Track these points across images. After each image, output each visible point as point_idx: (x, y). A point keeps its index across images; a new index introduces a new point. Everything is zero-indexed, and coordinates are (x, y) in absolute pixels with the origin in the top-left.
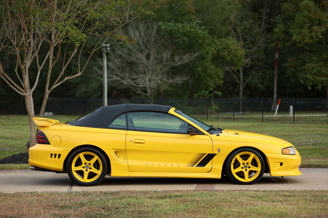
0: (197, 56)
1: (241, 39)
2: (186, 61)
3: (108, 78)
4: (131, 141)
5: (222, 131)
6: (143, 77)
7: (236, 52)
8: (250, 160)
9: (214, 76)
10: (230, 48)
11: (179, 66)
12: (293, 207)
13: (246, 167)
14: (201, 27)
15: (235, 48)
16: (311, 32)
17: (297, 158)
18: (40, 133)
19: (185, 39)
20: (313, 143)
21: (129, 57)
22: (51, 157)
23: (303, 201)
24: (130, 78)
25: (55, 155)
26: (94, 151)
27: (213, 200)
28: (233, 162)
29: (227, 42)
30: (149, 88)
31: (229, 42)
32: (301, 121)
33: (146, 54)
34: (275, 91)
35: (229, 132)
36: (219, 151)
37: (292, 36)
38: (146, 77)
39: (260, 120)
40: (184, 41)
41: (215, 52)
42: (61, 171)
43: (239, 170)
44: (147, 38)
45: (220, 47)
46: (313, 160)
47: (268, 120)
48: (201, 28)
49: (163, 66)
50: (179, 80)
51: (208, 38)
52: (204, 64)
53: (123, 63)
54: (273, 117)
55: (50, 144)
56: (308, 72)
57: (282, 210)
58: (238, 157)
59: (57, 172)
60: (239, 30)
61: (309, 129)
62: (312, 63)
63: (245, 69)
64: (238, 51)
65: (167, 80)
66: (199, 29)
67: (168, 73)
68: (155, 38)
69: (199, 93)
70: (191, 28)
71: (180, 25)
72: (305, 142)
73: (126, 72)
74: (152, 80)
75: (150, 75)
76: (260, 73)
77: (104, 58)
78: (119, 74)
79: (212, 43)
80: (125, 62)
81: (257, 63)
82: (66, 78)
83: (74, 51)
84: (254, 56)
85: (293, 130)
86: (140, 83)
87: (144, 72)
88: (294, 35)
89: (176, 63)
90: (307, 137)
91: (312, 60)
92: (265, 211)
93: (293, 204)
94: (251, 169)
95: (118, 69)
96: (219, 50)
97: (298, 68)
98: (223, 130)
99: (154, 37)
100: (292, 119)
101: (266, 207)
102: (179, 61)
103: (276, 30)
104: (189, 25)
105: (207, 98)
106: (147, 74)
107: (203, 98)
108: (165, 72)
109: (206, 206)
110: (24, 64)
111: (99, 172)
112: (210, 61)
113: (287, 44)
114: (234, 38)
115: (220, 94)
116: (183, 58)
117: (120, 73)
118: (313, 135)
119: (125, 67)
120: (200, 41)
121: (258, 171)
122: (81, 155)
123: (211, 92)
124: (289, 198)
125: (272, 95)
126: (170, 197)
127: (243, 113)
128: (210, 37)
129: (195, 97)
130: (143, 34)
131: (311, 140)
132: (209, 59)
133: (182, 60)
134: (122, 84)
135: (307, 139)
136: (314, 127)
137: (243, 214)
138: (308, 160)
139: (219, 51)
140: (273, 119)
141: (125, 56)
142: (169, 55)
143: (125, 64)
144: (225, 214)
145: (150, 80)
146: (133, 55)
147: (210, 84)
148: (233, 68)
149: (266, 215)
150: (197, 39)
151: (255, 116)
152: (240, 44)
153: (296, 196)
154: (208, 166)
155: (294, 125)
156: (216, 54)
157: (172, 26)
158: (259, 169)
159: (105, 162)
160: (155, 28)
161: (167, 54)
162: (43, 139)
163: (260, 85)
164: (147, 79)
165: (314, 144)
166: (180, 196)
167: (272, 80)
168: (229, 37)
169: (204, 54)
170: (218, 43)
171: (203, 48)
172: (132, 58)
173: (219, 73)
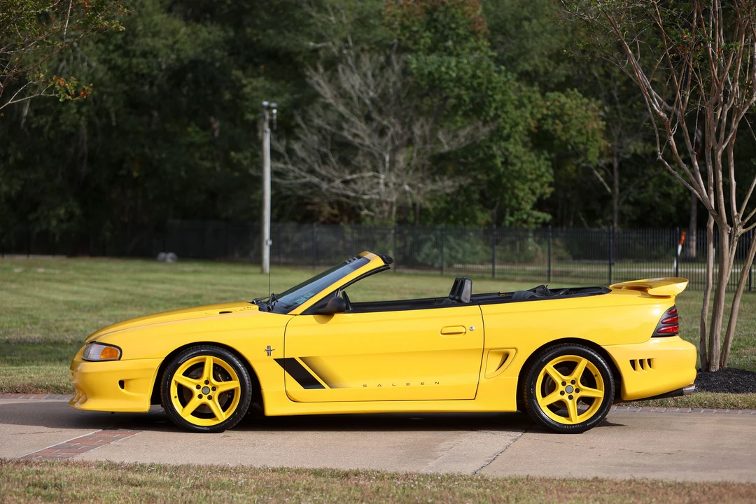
0: (491, 132)
6: (369, 177)
7: (583, 123)
9: (530, 177)
10: (569, 115)
15: (580, 116)
19: (463, 92)
21: (336, 132)
29: (564, 100)
31: (568, 100)
33: (375, 125)
38: (378, 177)
40: (460, 98)
41: (533, 124)
45: (545, 112)
48: (498, 69)
49: (414, 154)
50: (447, 185)
52: (507, 150)
53: (325, 145)
64: (587, 121)
65: (422, 186)
66: (495, 72)
68: (396, 88)
70: (476, 68)
71: (452, 61)
73: (331, 164)
75: (386, 173)
77: (265, 135)
78: (317, 169)
79: (525, 101)
80: (329, 143)
89: (442, 147)
96: (545, 118)
102: (448, 143)
104: (472, 62)
106: (381, 169)
112: (521, 144)
114: (579, 91)
115: (546, 217)
116: (457, 136)
117: (319, 167)
119: (330, 154)
120: (499, 97)
130: (370, 79)
132: (517, 136)
133: (456, 140)
139: (543, 122)
141: (329, 128)
142: (427, 128)
143: (329, 147)
145: (386, 185)
146: (346, 126)
147: (523, 194)
150: (490, 93)
152: (596, 104)
156: (536, 128)
157: (433, 64)
160: (397, 68)
161: (423, 126)
168: (569, 90)
169: (508, 127)
170: (540, 102)
171: (506, 113)
172: (345, 134)
173: (543, 169)
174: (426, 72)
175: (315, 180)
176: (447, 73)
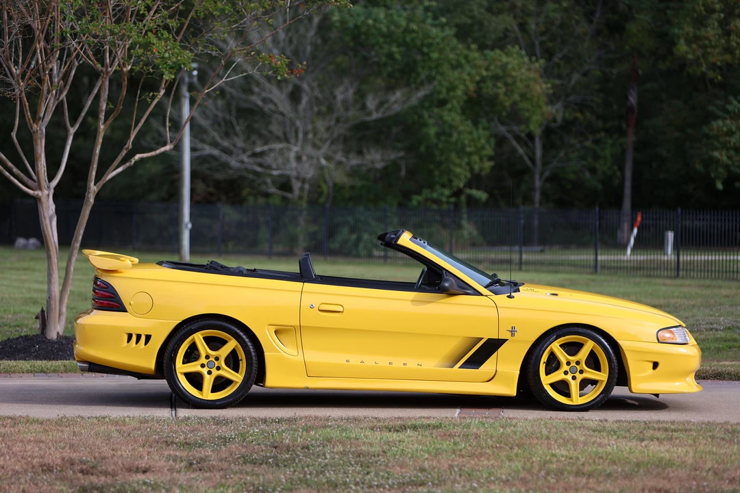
0: (426, 97)
1: (538, 50)
2: (397, 108)
3: (193, 149)
4: (312, 307)
5: (521, 288)
6: (281, 150)
7: (528, 86)
8: (583, 355)
9: (468, 149)
10: (513, 77)
11: (376, 121)
12: (685, 451)
13: (573, 371)
14: (435, 18)
15: (524, 77)
16: (728, 34)
17: (690, 353)
18: (102, 285)
19: (395, 49)
20: (728, 325)
21: (244, 96)
22: (128, 341)
23: (707, 440)
24: (248, 150)
25: (139, 337)
26: (229, 328)
27: (509, 435)
28: (544, 358)
29: (505, 59)
30: (297, 178)
31: (510, 60)
32: (697, 272)
33: (290, 88)
34: (628, 191)
35: (535, 290)
36: (513, 332)
37: (674, 44)
38: (289, 149)
39: (590, 267)
40: (390, 56)
41: (472, 87)
42: (150, 373)
43: (557, 376)
44: (293, 47)
45: (484, 73)
46: (727, 363)
47: (610, 268)
48: (437, 22)
49: (333, 123)
50: (376, 158)
51: (453, 49)
52: (441, 118)
53: (230, 111)
54: (624, 261)
55: (126, 311)
56: (715, 143)
57: (662, 455)
58: (556, 346)
59: (140, 375)
60: (533, 27)
61: (717, 291)
62: (726, 119)
63: (548, 132)
64: (532, 84)
65: (344, 160)
66: (432, 25)
67: (346, 140)
68: (315, 45)
69: (426, 193)
70: (410, 20)
71: (381, 13)
72: (707, 323)
73: (236, 134)
74: (304, 158)
75: (299, 144)
76: (588, 144)
77: (183, 100)
78: (218, 139)
79: (463, 61)
80: (233, 109)
81: (579, 115)
82: (138, 157)
83: (159, 92)
84: (572, 98)
85: (676, 294)
86: (274, 166)
87: (285, 134)
88: (682, 41)
89: (370, 114)
90: (712, 310)
91: (727, 112)
92: (626, 455)
93: (685, 445)
94: (585, 375)
95: (216, 127)
96: (483, 80)
97: (690, 131)
98: (520, 286)
99: (311, 44)
100: (673, 267)
101: (627, 448)
102: (377, 109)
103: (632, 27)
104: (405, 14)
105: (445, 207)
106: (293, 140)
107: (435, 206)
108: (339, 136)
109: (498, 445)
110: (39, 120)
111: (238, 378)
112: (459, 111)
113: (662, 66)
114: (521, 48)
115: (482, 195)
116: (387, 101)
117: (221, 137)
118: (727, 307)
119: (235, 122)
120: (435, 55)
121: (602, 381)
122: (198, 338)
123: (458, 193)
124: (675, 434)
125: (617, 202)
126: (415, 428)
127: (542, 247)
128: (460, 46)
129: (414, 203)
130: (282, 36)
131: (722, 319)
132: (455, 102)
133: (386, 106)
134: (226, 166)
135: (711, 316)
136: (730, 288)
137: (580, 461)
138: (716, 363)
139: (482, 85)
140: (622, 265)
141: (233, 91)
142: (351, 91)
143: (234, 113)
144: (540, 461)
145: (299, 158)
146: (256, 90)
147: (458, 170)
148: (515, 128)
149: (629, 463)
150: (425, 50)
151: (572, 257)
152: (537, 65)
153: (691, 430)
154: (488, 367)
155: (678, 282)
156: (475, 92)
157: (359, 15)
158: (603, 376)
159: (253, 354)
160: (316, 20)
161: (347, 90)
162: (109, 300)
163: (587, 175)
164: (292, 155)
165: (729, 328)
166: (435, 427)
167: (620, 162)
168: (509, 47)
169: (444, 90)
170: (480, 62)
171: (442, 74)
172: (254, 98)
173: (483, 141)
174: (351, 24)
175: (216, 152)
176: (374, 27)
